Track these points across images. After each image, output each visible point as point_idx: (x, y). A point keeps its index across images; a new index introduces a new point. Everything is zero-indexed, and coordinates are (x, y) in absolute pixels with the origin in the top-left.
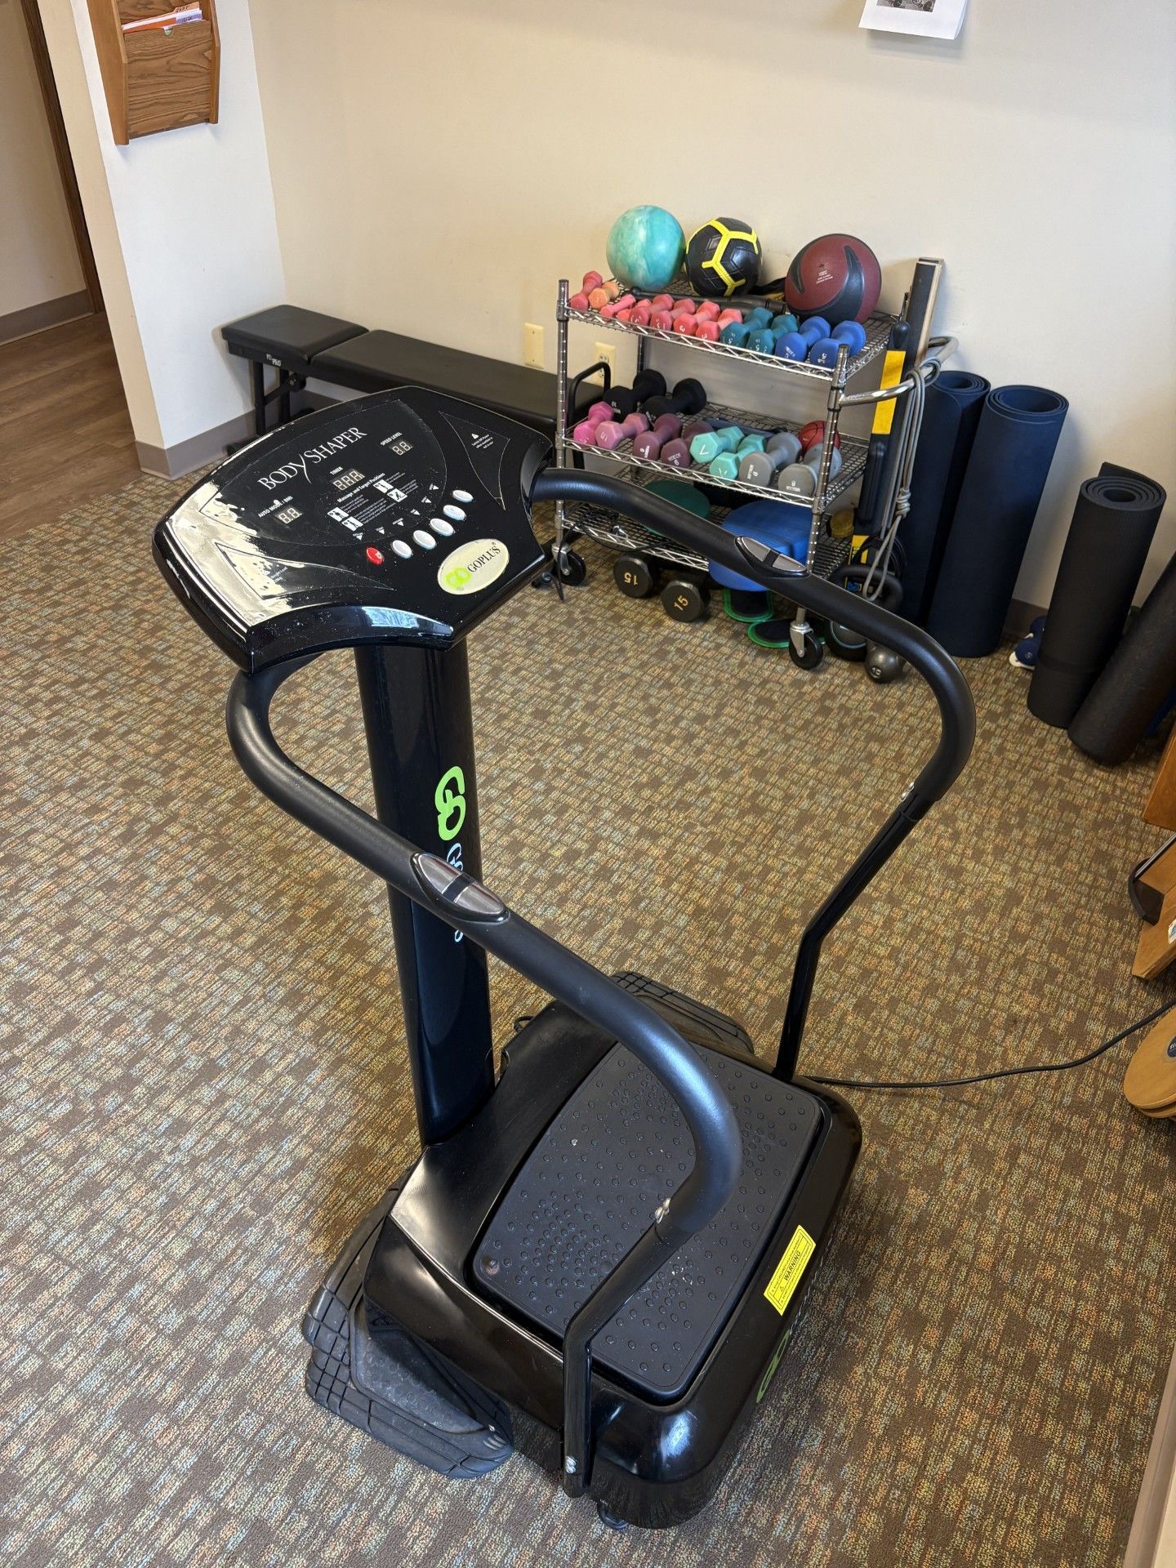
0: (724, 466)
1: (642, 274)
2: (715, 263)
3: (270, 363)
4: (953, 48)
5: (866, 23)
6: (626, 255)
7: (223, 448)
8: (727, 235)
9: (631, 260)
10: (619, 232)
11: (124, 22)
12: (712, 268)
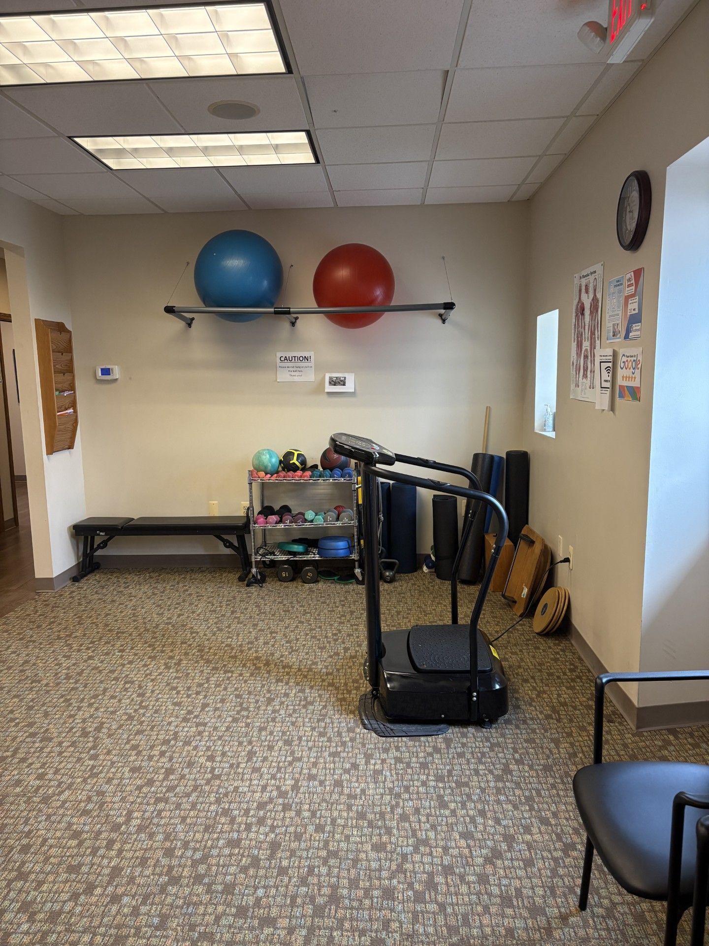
0: (319, 519)
1: (269, 468)
2: (295, 461)
3: (99, 535)
4: (352, 394)
5: (327, 390)
6: (264, 463)
7: (70, 579)
8: (296, 453)
9: (265, 464)
10: (258, 455)
11: (58, 412)
12: (294, 463)
